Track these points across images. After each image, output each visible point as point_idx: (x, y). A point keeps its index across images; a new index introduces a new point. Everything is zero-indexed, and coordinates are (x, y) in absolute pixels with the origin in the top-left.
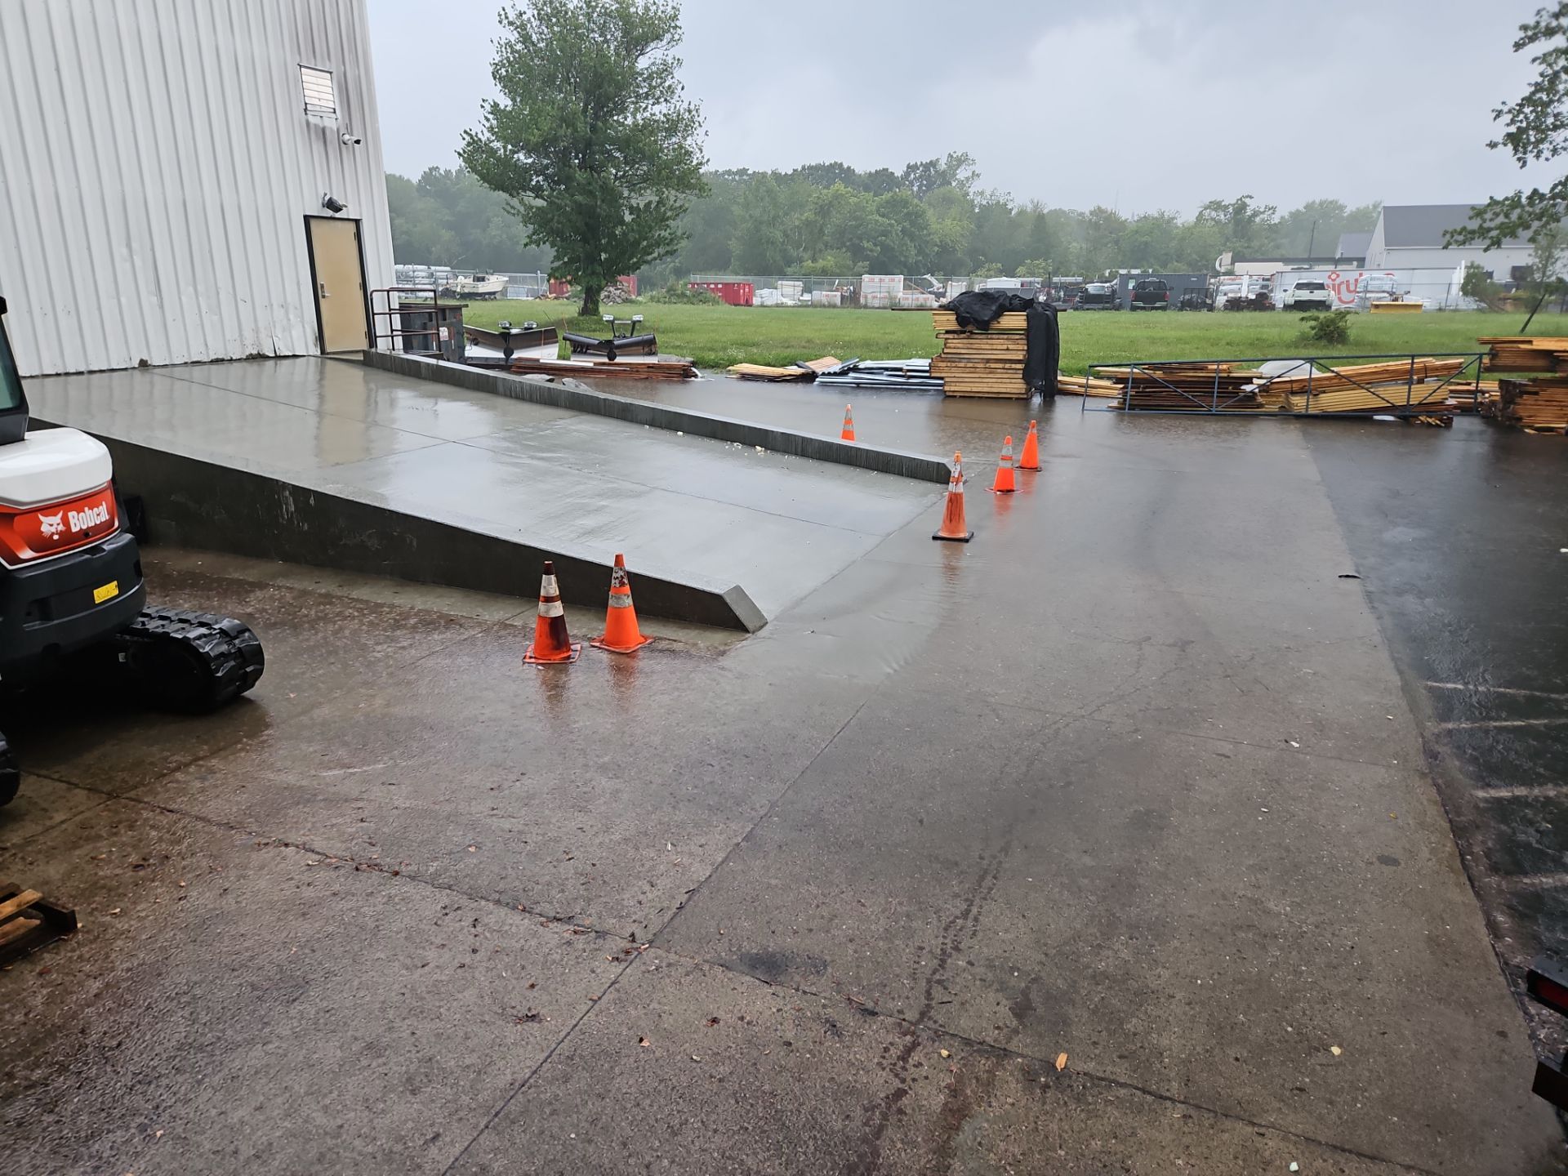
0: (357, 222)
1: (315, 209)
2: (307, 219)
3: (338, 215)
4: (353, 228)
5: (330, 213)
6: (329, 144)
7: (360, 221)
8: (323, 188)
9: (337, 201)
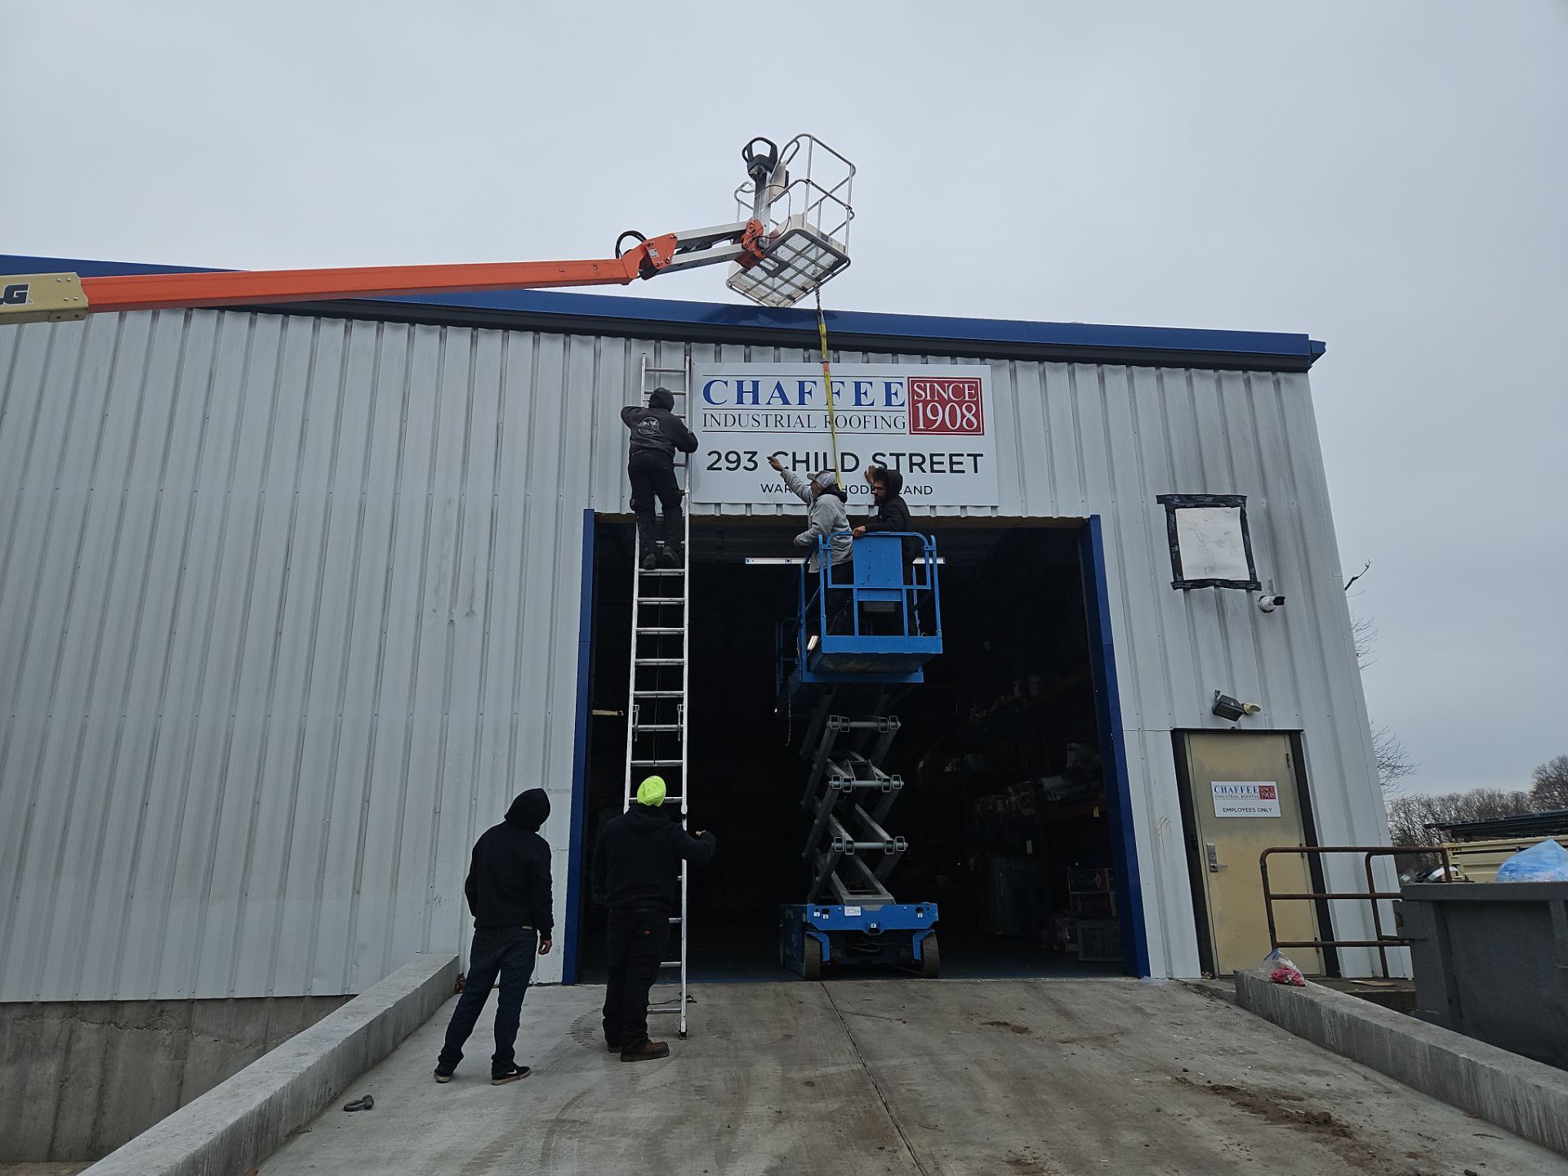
0: (1295, 736)
1: (1197, 716)
2: (1178, 736)
3: (1244, 723)
4: (1283, 746)
5: (1228, 724)
6: (1229, 615)
7: (1298, 732)
8: (1215, 684)
9: (1235, 701)
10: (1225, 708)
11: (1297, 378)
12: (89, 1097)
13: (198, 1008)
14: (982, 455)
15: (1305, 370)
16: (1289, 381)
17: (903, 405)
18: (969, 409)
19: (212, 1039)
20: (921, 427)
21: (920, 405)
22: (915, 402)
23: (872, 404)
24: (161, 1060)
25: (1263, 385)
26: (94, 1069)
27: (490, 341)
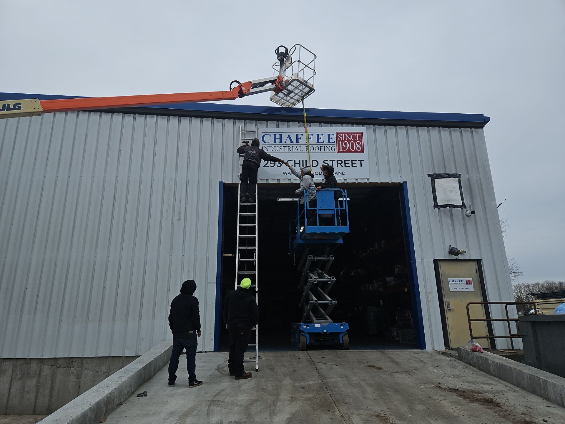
0: (479, 262)
1: (443, 254)
2: (436, 262)
3: (460, 257)
4: (475, 265)
5: (454, 257)
6: (454, 217)
7: (480, 260)
8: (449, 243)
9: (457, 249)
10: (453, 251)
11: (479, 130)
12: (47, 392)
13: (85, 360)
14: (363, 160)
15: (483, 128)
16: (476, 132)
17: (334, 142)
18: (358, 143)
19: (90, 371)
20: (341, 150)
21: (341, 142)
22: (339, 141)
23: (323, 142)
24: (72, 379)
25: (467, 133)
26: (49, 383)
27: (185, 122)
